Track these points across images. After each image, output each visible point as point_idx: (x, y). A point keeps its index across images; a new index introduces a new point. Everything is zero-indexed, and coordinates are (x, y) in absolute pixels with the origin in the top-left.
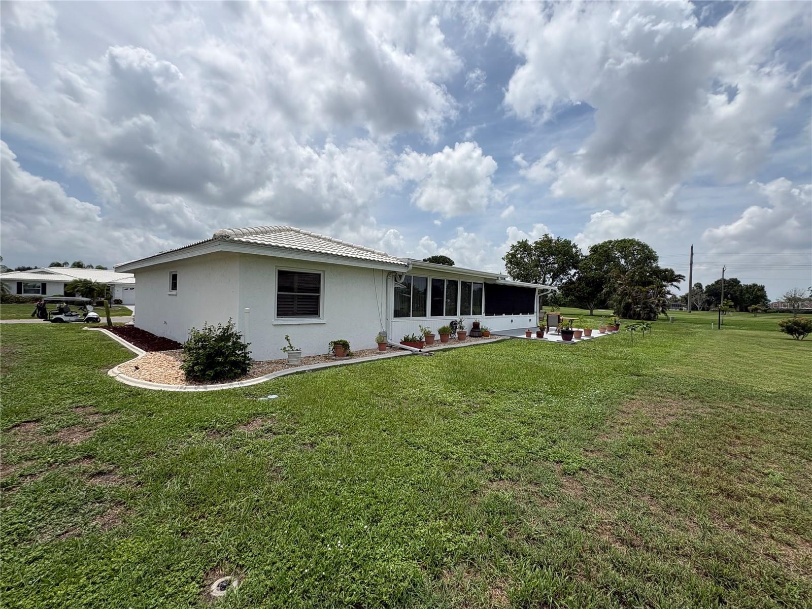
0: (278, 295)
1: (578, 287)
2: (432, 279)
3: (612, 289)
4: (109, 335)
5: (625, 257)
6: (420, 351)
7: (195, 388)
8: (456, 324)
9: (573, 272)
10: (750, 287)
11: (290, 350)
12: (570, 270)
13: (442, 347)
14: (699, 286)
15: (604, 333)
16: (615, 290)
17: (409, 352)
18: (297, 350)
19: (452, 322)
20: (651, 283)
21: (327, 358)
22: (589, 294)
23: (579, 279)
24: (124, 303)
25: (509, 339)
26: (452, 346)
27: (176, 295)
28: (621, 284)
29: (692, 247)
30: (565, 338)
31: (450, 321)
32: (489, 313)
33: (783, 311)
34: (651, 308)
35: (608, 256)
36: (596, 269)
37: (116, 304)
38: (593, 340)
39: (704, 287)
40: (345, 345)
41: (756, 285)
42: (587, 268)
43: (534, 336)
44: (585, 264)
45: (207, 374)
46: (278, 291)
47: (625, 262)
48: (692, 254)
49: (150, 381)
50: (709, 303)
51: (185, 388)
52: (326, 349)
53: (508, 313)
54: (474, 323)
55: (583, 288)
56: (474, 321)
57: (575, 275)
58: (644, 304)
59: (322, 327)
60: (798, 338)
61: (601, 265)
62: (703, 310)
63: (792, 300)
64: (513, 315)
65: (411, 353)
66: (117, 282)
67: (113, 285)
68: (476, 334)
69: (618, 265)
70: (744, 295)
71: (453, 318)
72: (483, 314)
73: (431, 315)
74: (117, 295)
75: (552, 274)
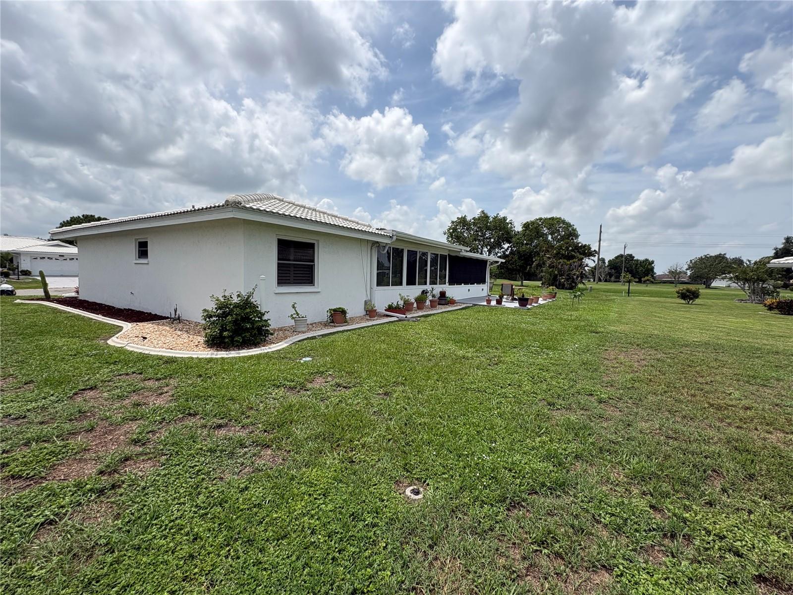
0: (278, 263)
1: (511, 260)
2: (408, 250)
3: (541, 262)
4: (59, 308)
5: (552, 234)
6: (406, 317)
7: (227, 354)
8: (426, 293)
9: (506, 246)
10: (644, 261)
11: (297, 318)
12: (504, 244)
13: (421, 314)
14: (603, 260)
15: (546, 300)
16: (544, 263)
17: (396, 319)
18: (303, 317)
19: (424, 291)
20: (573, 257)
21: (325, 325)
22: (520, 266)
23: (511, 253)
24: (33, 273)
25: (471, 306)
26: (429, 313)
27: (148, 264)
28: (549, 258)
29: (601, 226)
30: (521, 305)
31: (421, 290)
32: (452, 283)
33: (665, 282)
34: (573, 279)
35: (538, 233)
36: (527, 244)
37: (23, 275)
38: (541, 306)
39: (607, 262)
40: (343, 312)
41: (648, 260)
42: (519, 244)
43: (494, 303)
44: (518, 239)
45: (236, 341)
46: (278, 260)
47: (552, 238)
48: (601, 232)
49: (171, 349)
50: (610, 275)
51: (217, 355)
52: (325, 317)
53: (466, 283)
54: (441, 292)
55: (516, 261)
56: (441, 290)
57: (508, 249)
58: (567, 275)
59: (318, 295)
60: (689, 302)
61: (532, 240)
62: (606, 281)
63: (673, 273)
64: (470, 285)
65: (397, 319)
66: (21, 250)
67: (18, 254)
68: (443, 302)
69: (546, 240)
70: (638, 268)
71: (424, 287)
72: (447, 284)
73: (407, 285)
74: (24, 265)
75: (489, 247)
